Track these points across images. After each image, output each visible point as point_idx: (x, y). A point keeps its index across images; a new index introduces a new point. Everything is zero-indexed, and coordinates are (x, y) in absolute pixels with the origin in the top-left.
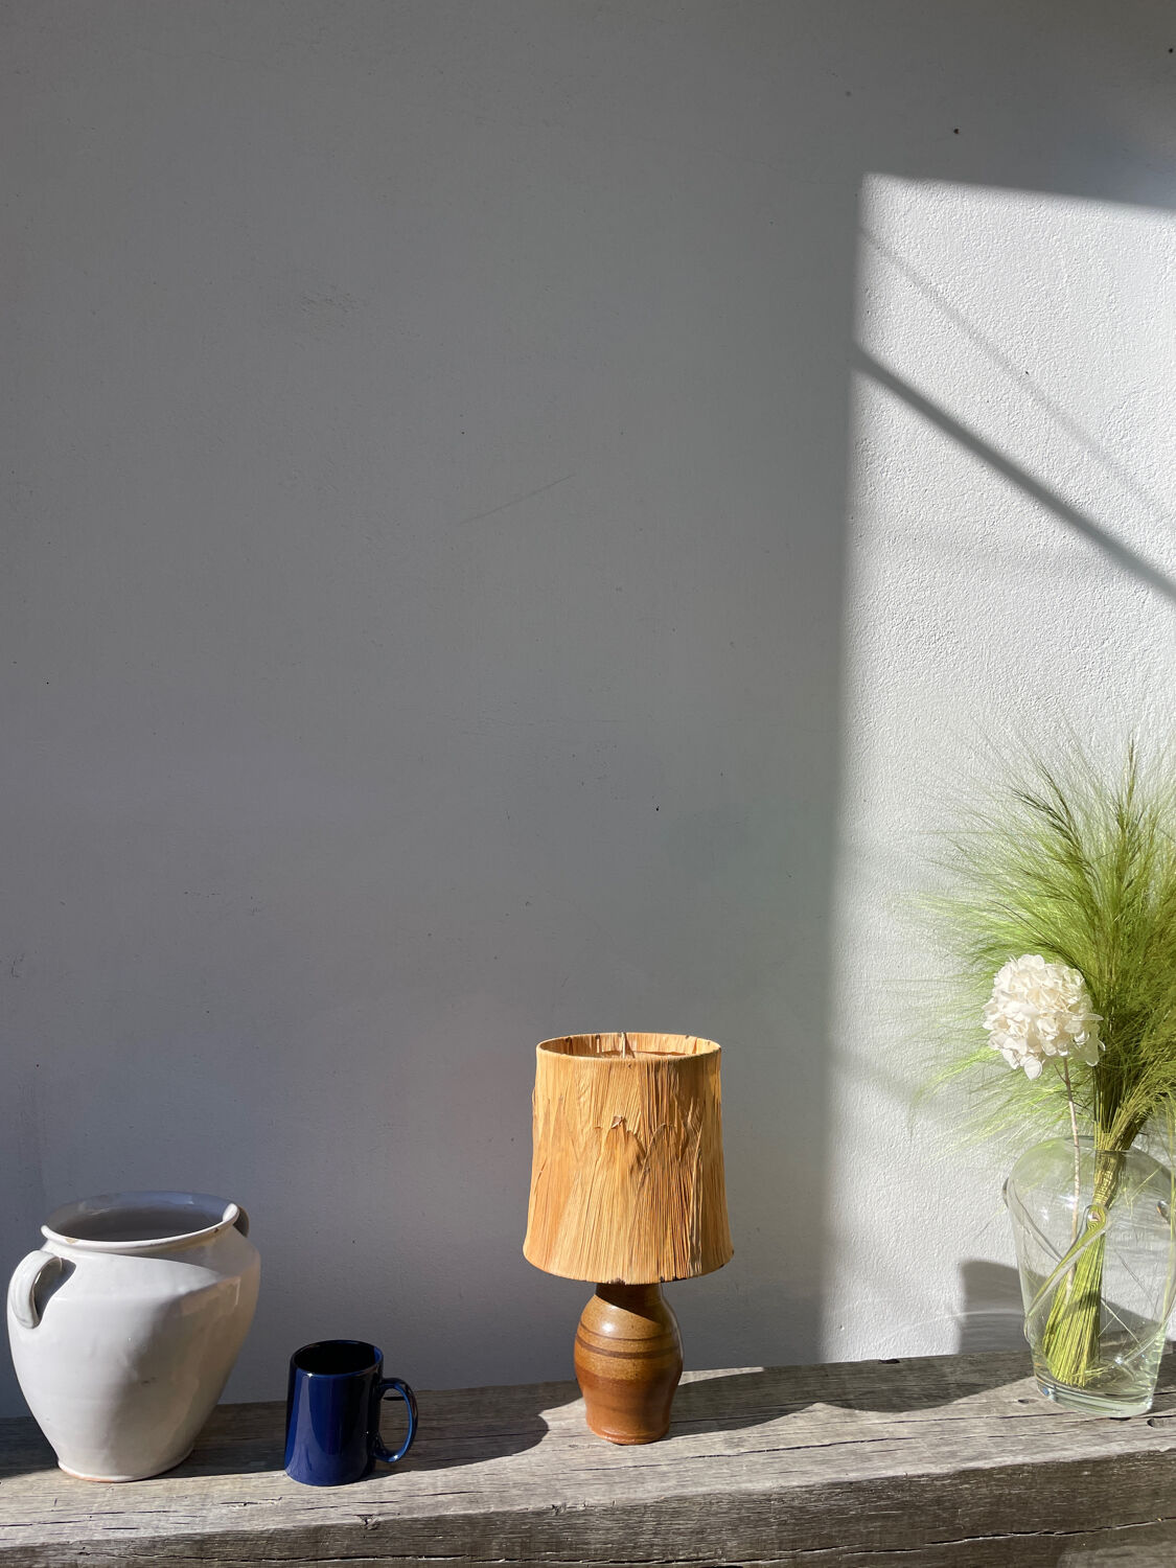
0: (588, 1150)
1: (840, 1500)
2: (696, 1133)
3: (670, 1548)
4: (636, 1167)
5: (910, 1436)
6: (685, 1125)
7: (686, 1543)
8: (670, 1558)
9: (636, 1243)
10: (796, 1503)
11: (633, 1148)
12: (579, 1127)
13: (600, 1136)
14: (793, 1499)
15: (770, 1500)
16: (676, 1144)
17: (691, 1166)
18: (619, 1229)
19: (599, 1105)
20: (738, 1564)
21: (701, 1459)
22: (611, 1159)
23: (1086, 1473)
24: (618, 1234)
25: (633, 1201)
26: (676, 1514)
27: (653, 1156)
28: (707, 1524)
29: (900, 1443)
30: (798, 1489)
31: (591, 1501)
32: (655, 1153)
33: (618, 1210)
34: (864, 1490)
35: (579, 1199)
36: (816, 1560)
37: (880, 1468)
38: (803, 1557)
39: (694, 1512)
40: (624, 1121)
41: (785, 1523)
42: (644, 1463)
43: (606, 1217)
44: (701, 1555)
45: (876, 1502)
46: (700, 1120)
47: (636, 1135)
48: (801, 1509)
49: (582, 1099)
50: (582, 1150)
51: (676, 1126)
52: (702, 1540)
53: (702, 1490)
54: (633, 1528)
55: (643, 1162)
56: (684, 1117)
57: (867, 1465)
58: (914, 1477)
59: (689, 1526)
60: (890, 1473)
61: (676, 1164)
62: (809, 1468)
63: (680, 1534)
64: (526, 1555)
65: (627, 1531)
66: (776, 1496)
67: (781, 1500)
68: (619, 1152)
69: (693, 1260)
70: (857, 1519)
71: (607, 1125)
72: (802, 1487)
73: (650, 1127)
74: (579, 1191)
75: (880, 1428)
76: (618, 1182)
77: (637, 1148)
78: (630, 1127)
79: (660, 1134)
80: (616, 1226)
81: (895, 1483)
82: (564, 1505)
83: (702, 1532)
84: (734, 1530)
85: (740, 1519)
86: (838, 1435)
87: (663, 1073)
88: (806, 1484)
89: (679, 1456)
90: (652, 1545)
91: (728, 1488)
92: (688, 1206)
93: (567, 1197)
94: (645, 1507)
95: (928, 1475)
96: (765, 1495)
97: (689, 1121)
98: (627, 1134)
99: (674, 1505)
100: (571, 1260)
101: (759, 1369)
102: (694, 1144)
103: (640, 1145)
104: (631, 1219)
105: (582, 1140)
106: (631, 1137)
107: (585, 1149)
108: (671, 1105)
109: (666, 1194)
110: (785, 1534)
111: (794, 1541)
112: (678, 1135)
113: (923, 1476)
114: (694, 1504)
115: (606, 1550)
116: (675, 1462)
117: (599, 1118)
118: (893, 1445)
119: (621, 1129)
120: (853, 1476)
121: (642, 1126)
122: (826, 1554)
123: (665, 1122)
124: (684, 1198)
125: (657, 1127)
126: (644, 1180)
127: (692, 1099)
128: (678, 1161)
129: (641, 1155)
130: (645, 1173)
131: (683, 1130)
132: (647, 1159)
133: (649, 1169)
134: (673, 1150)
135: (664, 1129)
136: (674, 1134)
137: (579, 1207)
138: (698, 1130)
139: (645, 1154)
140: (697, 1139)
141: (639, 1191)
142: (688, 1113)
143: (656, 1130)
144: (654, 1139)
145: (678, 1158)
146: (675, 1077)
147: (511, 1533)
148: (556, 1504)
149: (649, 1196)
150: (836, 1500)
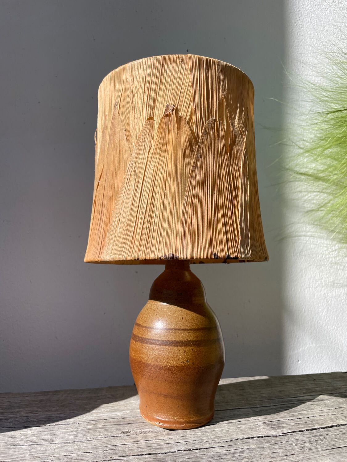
0: (141, 140)
2: (242, 136)
4: (188, 151)
6: (233, 126)
9: (189, 220)
11: (185, 133)
12: (132, 123)
13: (152, 127)
16: (226, 139)
17: (238, 163)
18: (172, 208)
19: (152, 98)
21: (251, 440)
22: (163, 146)
24: (171, 213)
25: (185, 183)
27: (204, 145)
32: (206, 142)
35: (132, 187)
40: (176, 109)
42: (197, 446)
47: (188, 122)
49: (135, 98)
50: (135, 142)
51: (225, 123)
55: (195, 148)
56: (232, 119)
61: (225, 157)
68: (171, 138)
69: (244, 243)
71: (158, 115)
73: (202, 118)
74: (133, 180)
76: (170, 165)
77: (189, 133)
78: (184, 114)
80: (168, 205)
87: (213, 73)
89: (229, 438)
97: (236, 123)
98: (179, 120)
100: (124, 243)
102: (240, 144)
103: (192, 131)
104: (184, 199)
105: (135, 133)
106: (183, 123)
107: (138, 140)
108: (220, 104)
109: (217, 182)
112: (227, 132)
116: (227, 444)
117: (152, 110)
119: (173, 117)
121: (194, 116)
123: (215, 117)
124: (234, 188)
125: (208, 120)
126: (196, 166)
127: (238, 106)
128: (227, 156)
129: (193, 141)
130: (197, 159)
131: (231, 130)
132: (199, 147)
133: (201, 156)
134: (222, 144)
135: (214, 123)
136: (223, 130)
137: (132, 193)
138: (244, 134)
139: (197, 141)
140: (243, 140)
141: (192, 174)
142: (235, 118)
143: (207, 122)
144: (205, 130)
145: (227, 153)
146: (224, 80)
149: (202, 180)
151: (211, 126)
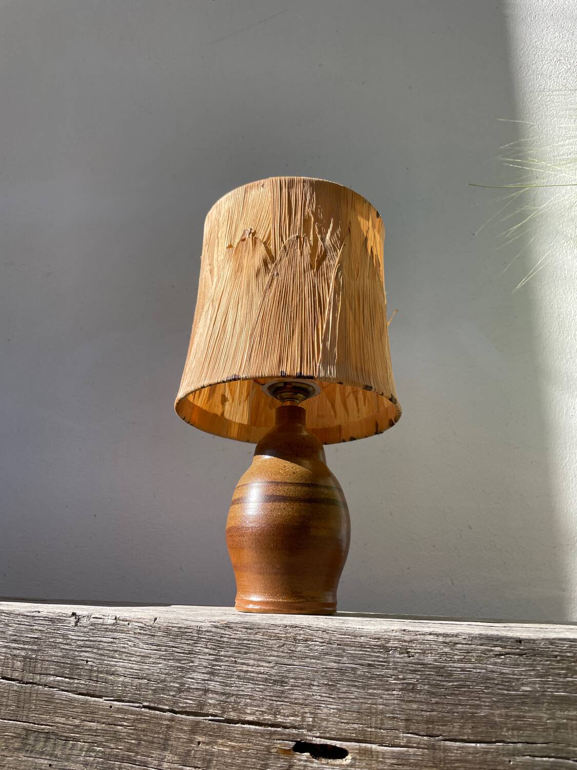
0: (221, 270)
1: (504, 664)
2: (335, 250)
3: (232, 699)
4: (263, 270)
6: (323, 240)
7: (258, 695)
8: (233, 715)
10: (429, 659)
11: (261, 250)
13: (232, 250)
14: (424, 652)
15: (387, 650)
16: (312, 255)
17: (328, 277)
20: (329, 742)
25: (258, 301)
27: (283, 263)
28: (289, 671)
30: (431, 637)
32: (285, 260)
34: (541, 654)
36: (470, 757)
38: (446, 750)
39: (270, 649)
40: (253, 233)
41: (412, 688)
43: (230, 323)
44: (280, 719)
45: (566, 676)
46: (341, 239)
47: (265, 243)
48: (439, 670)
51: (311, 238)
52: (281, 695)
54: (179, 661)
55: (271, 266)
56: (322, 234)
59: (262, 669)
61: (310, 274)
63: (249, 680)
64: (29, 677)
65: (171, 663)
66: (396, 644)
67: (405, 651)
68: (246, 262)
70: (535, 700)
72: (438, 635)
73: (282, 237)
77: (264, 252)
78: (261, 236)
80: (238, 326)
83: (282, 683)
84: (332, 687)
85: (341, 671)
90: (206, 691)
94: (199, 631)
97: (327, 238)
98: (255, 243)
99: (240, 635)
102: (333, 259)
103: (268, 251)
104: (255, 316)
106: (259, 245)
108: (306, 221)
110: (415, 706)
111: (429, 721)
112: (314, 248)
115: (139, 687)
119: (250, 239)
121: (272, 237)
122: (477, 752)
123: (299, 234)
124: (319, 304)
125: (289, 237)
126: (271, 284)
127: (332, 220)
128: (312, 271)
129: (269, 260)
130: (272, 277)
131: (320, 245)
132: (276, 265)
133: (277, 274)
134: (307, 259)
135: (297, 239)
136: (309, 246)
138: (338, 247)
139: (273, 259)
140: (337, 255)
141: (265, 292)
142: (327, 232)
143: (287, 239)
144: (285, 247)
145: (312, 268)
146: (311, 196)
147: (15, 641)
148: (78, 613)
149: (277, 298)
150: (495, 664)
151: (293, 244)
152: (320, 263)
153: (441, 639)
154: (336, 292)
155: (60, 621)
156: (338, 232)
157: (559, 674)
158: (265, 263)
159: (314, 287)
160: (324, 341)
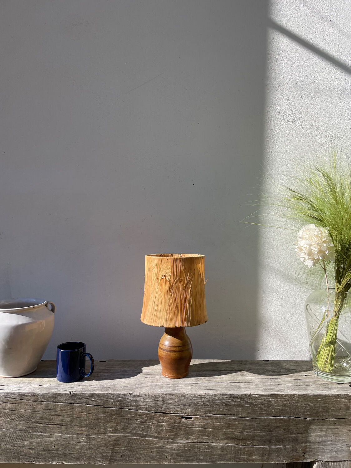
0: (155, 285)
1: (227, 400)
2: (190, 282)
3: (168, 409)
4: (169, 291)
5: (259, 382)
6: (186, 279)
7: (173, 408)
8: (168, 412)
9: (168, 315)
10: (211, 399)
11: (168, 285)
12: (153, 278)
13: (159, 281)
14: (210, 398)
15: (202, 398)
16: (183, 285)
17: (188, 292)
19: (158, 271)
20: (189, 416)
22: (161, 288)
23: (319, 399)
24: (163, 312)
25: (168, 302)
26: (169, 399)
28: (180, 403)
29: (254, 384)
30: (211, 395)
31: (142, 393)
32: (175, 287)
33: (163, 304)
34: (235, 397)
35: (152, 301)
36: (218, 418)
37: (242, 391)
38: (213, 416)
39: (176, 399)
40: (165, 276)
41: (207, 405)
43: (159, 306)
44: (178, 412)
45: (240, 401)
46: (192, 278)
47: (169, 281)
48: (212, 401)
49: (154, 270)
50: (153, 285)
51: (183, 279)
52: (178, 408)
53: (179, 392)
54: (155, 402)
55: (171, 289)
56: (186, 276)
57: (239, 390)
58: (254, 395)
59: (174, 403)
60: (245, 393)
61: (183, 291)
62: (218, 389)
63: (171, 405)
64: (121, 407)
65: (153, 403)
66: (204, 396)
67: (205, 398)
68: (163, 286)
69: (187, 321)
70: (233, 406)
71: (160, 278)
72: (213, 394)
73: (174, 279)
74: (152, 298)
75: (250, 379)
76: (163, 295)
77: (169, 285)
78: (168, 278)
79: (177, 281)
80: (162, 309)
81: (246, 396)
82: (133, 393)
83: (178, 405)
84: (190, 406)
85: (192, 403)
86: (234, 380)
87: (179, 261)
88: (214, 393)
89: (177, 382)
90: (162, 408)
91: (188, 393)
92: (186, 305)
93: (149, 300)
94: (159, 396)
95: (258, 395)
96: (200, 396)
97: (188, 278)
98: (166, 281)
99: (169, 396)
100: (149, 319)
101: (230, 361)
102: (189, 285)
103: (170, 284)
104: (167, 307)
105: (153, 282)
106: (167, 281)
107: (154, 285)
108: (181, 272)
109: (179, 300)
110: (207, 409)
111: (210, 411)
112: (184, 282)
113: (257, 395)
114: (176, 396)
115: (147, 408)
117: (158, 276)
118: (251, 384)
119: (164, 279)
120: (232, 392)
121: (171, 279)
122: (220, 417)
123: (179, 277)
124: (185, 302)
125: (176, 279)
126: (171, 295)
127: (189, 271)
130: (172, 293)
131: (186, 281)
132: (173, 289)
134: (182, 287)
135: (179, 280)
136: (182, 281)
137: (152, 303)
139: (172, 287)
140: (191, 284)
141: (170, 299)
144: (175, 283)
145: (183, 289)
146: (183, 263)
147: (116, 400)
148: (130, 393)
149: (173, 301)
150: (225, 399)
152: (186, 287)
153: (214, 395)
154: (190, 297)
155: (126, 395)
156: (191, 275)
157: (238, 401)
158: (170, 289)
159: (184, 296)
160: (187, 314)
